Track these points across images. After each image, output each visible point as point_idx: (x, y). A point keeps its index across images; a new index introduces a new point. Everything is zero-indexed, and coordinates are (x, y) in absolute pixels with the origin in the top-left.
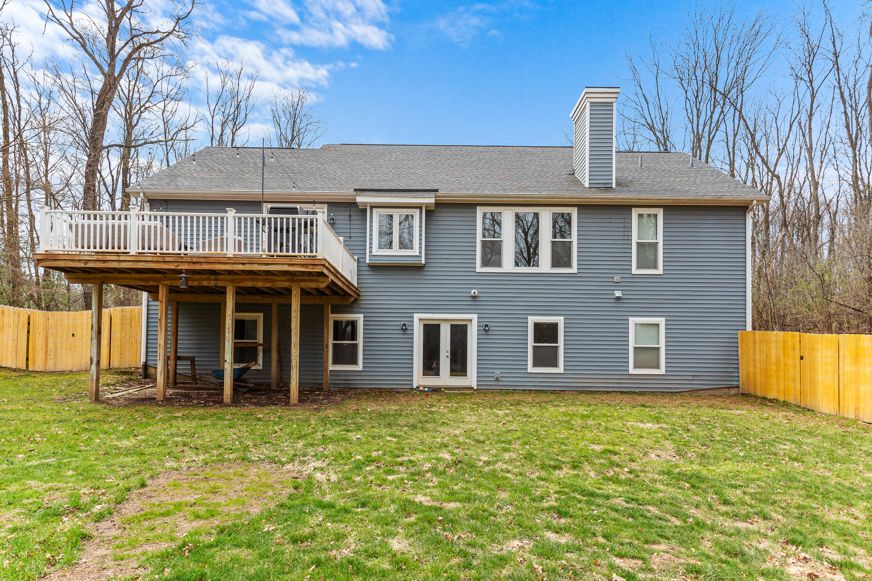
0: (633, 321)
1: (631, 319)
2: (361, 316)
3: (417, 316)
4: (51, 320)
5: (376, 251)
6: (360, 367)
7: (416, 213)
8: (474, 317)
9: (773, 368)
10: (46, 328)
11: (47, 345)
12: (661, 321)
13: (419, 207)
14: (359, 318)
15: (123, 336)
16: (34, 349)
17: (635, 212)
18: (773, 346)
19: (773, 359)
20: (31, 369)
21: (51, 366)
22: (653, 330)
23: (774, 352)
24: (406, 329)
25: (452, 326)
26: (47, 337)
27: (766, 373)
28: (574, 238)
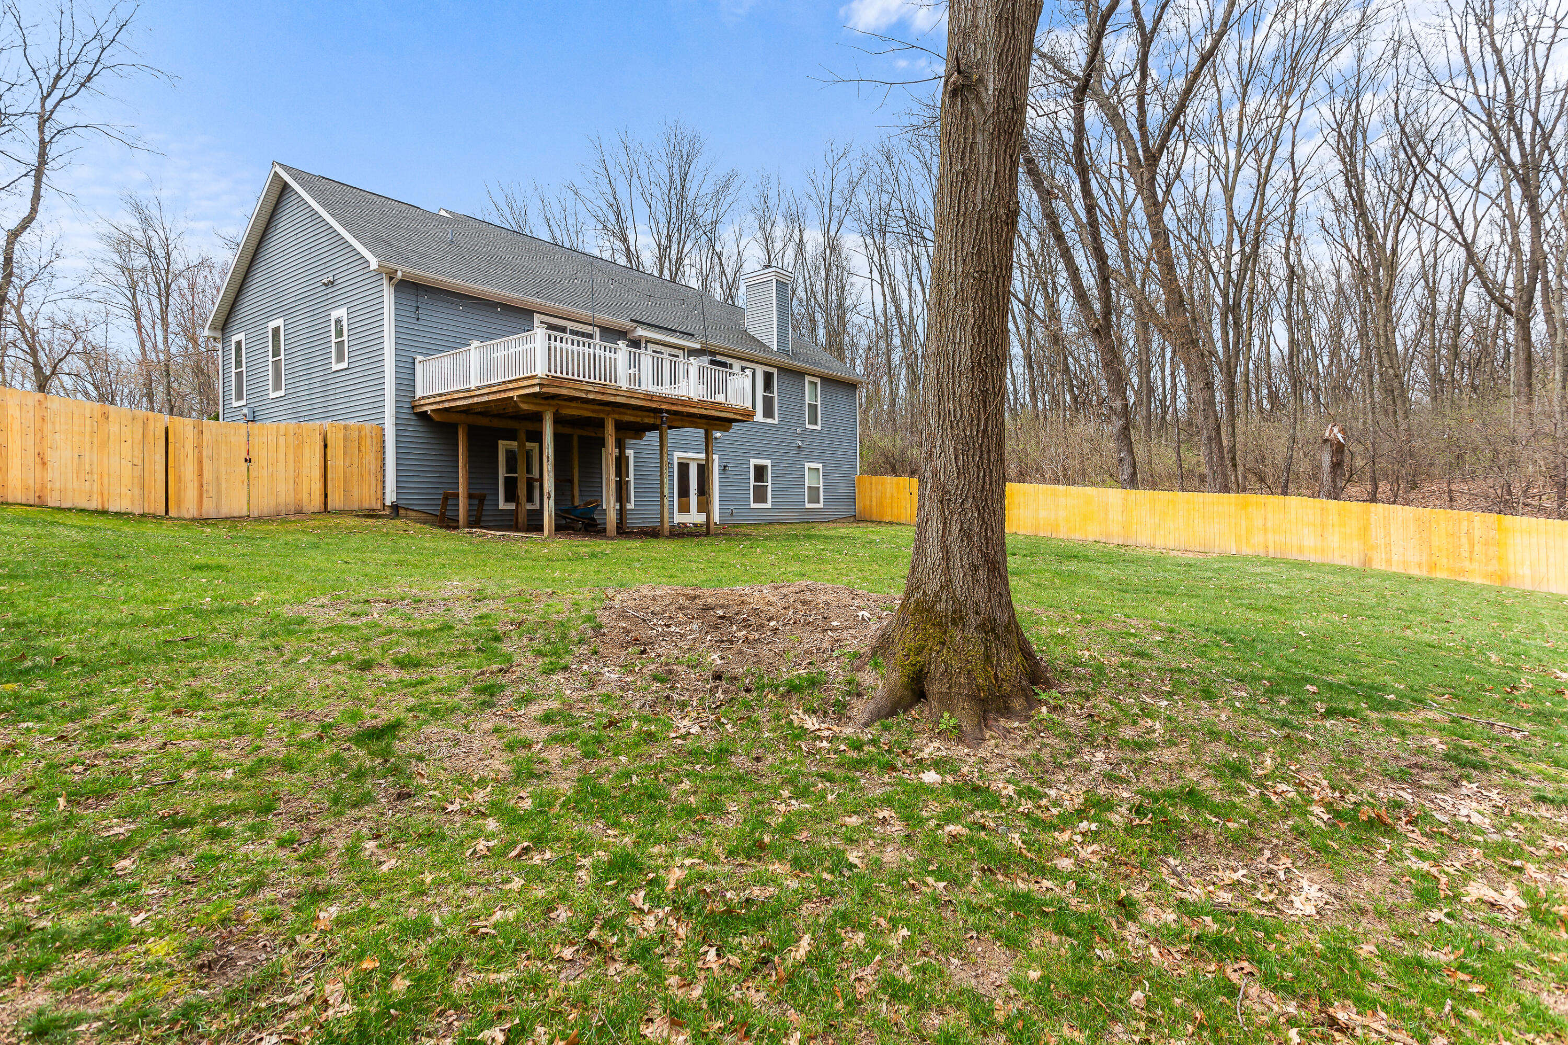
0: (807, 466)
1: (806, 464)
2: (632, 452)
3: (676, 455)
4: (206, 436)
6: (632, 505)
8: (716, 458)
9: (888, 501)
10: (199, 447)
11: (201, 475)
12: (821, 467)
13: (684, 349)
14: (631, 454)
15: (348, 464)
16: (179, 480)
17: (807, 379)
18: (888, 486)
19: (888, 495)
20: (172, 513)
21: (209, 509)
22: (815, 473)
23: (888, 490)
25: (698, 463)
26: (200, 463)
27: (881, 504)
28: (776, 395)
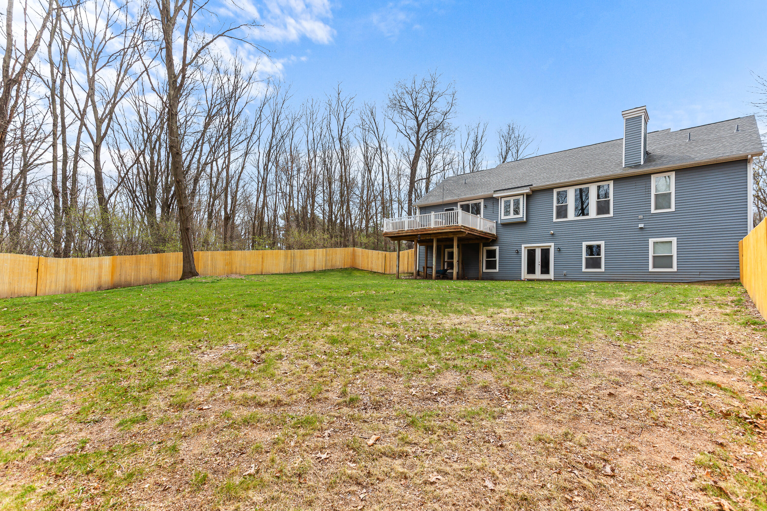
0: (651, 241)
1: (650, 239)
2: (498, 247)
3: (523, 246)
5: (503, 217)
6: (497, 270)
7: (521, 198)
8: (552, 244)
12: (674, 240)
13: (523, 194)
14: (497, 248)
17: (654, 177)
22: (668, 245)
24: (518, 252)
25: (542, 249)
28: (611, 197)
